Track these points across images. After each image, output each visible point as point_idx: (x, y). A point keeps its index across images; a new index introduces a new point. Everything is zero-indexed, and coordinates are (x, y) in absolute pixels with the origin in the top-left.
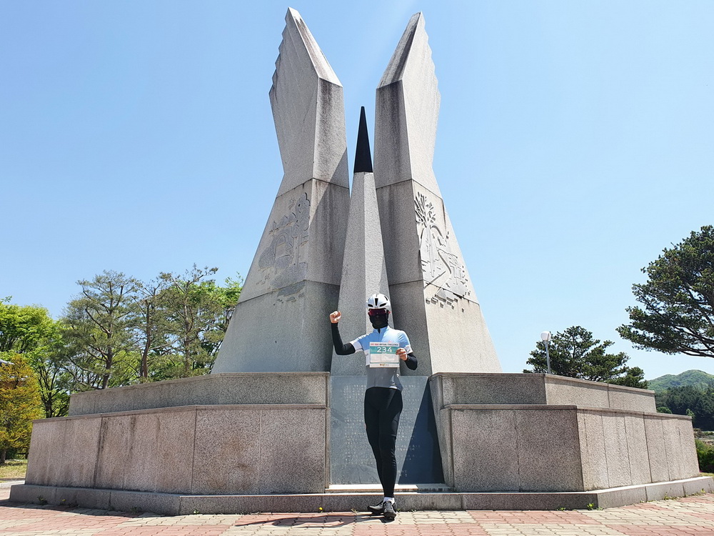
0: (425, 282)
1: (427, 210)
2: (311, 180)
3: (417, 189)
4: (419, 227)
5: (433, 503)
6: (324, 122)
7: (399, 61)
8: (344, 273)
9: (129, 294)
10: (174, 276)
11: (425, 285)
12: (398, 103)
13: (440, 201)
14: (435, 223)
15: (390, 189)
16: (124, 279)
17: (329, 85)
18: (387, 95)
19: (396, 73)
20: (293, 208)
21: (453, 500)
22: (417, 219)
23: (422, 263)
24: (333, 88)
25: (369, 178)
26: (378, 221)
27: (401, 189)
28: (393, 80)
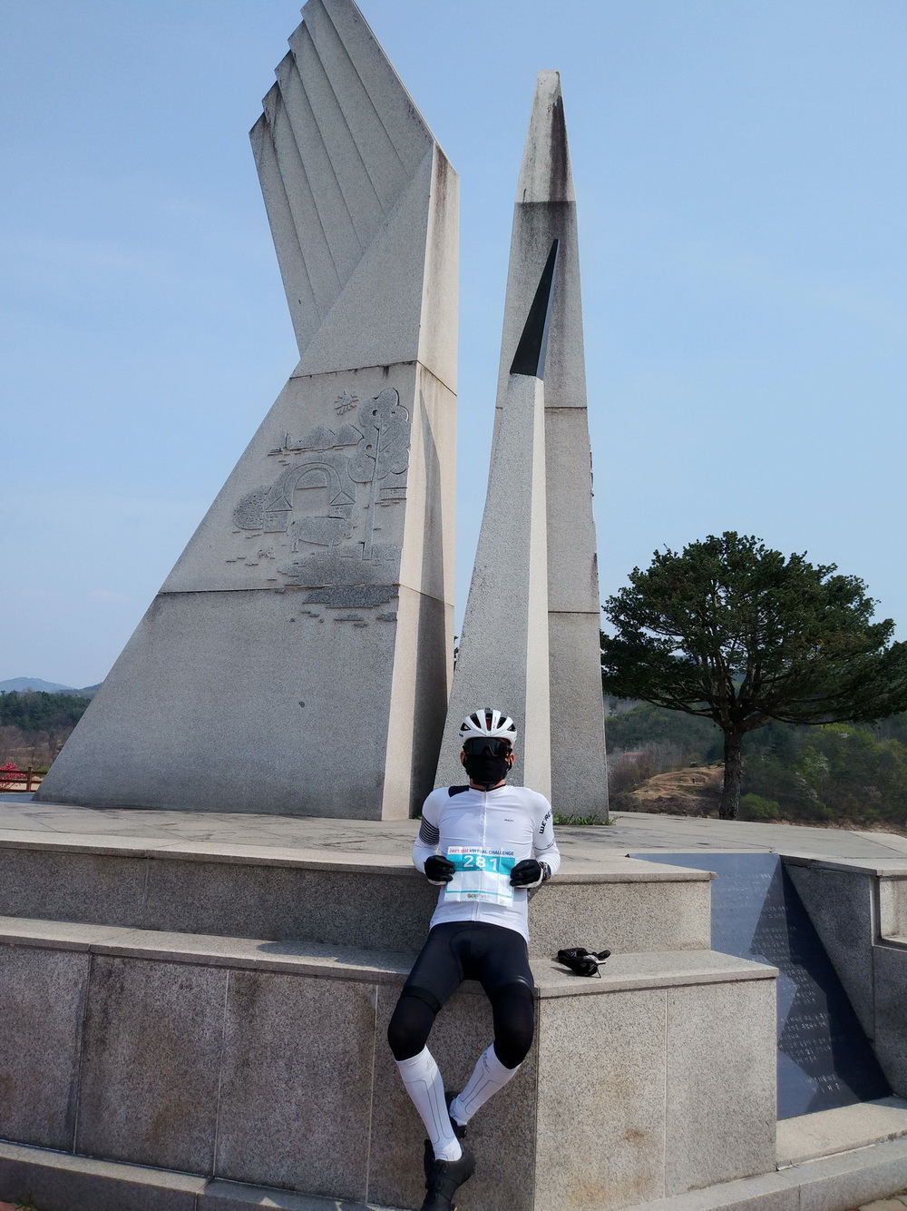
2: (414, 362)
7: (549, 158)
12: (564, 246)
17: (445, 165)
18: (541, 223)
19: (554, 182)
20: (353, 414)
24: (449, 174)
28: (551, 195)
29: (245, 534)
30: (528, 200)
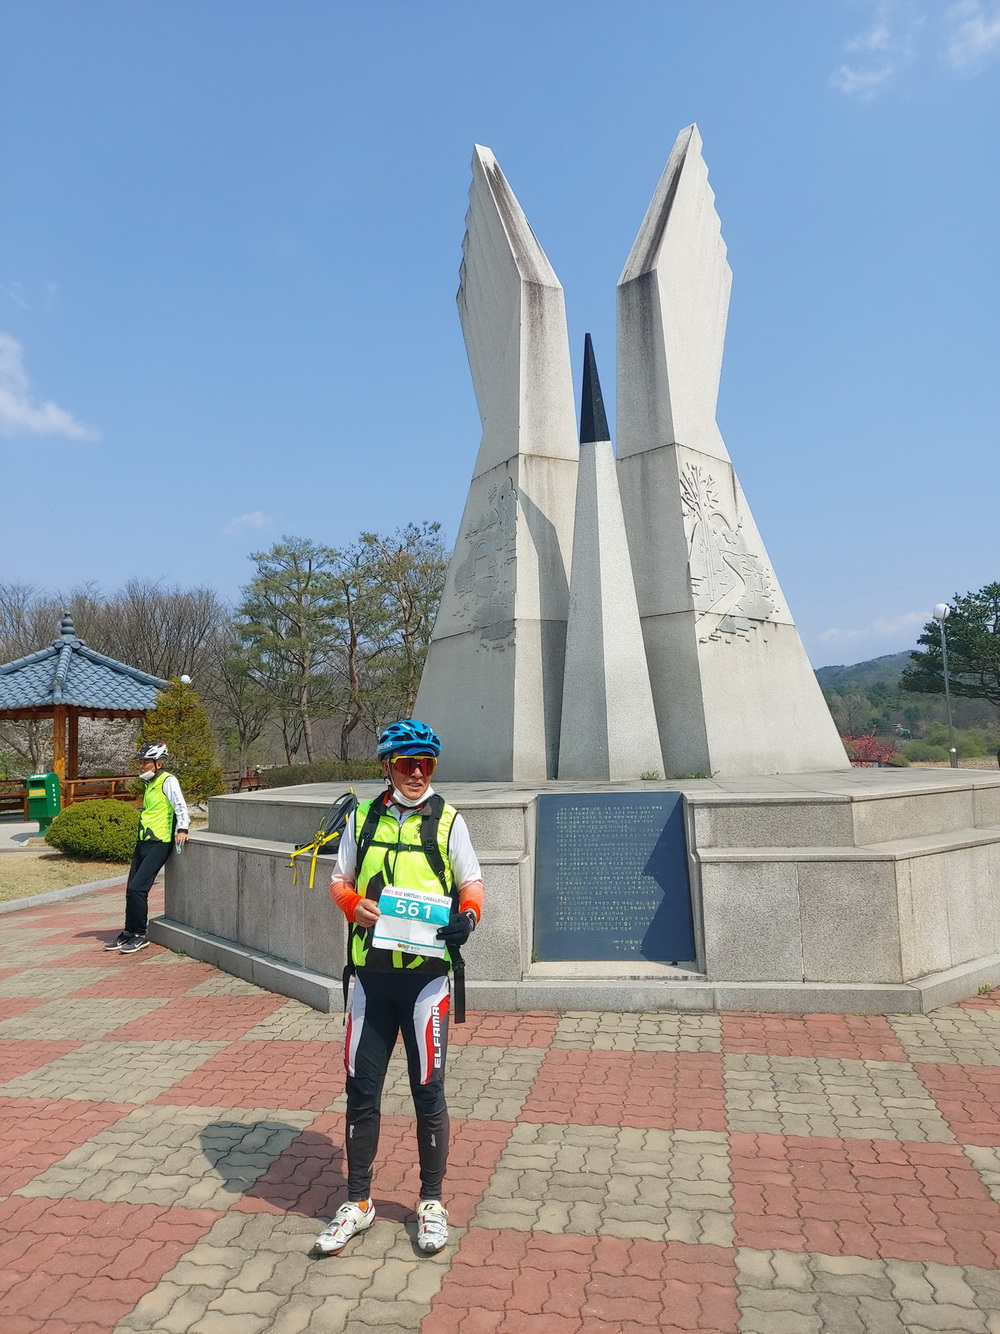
0: (697, 613)
1: (703, 488)
2: (517, 456)
3: (684, 460)
4: (688, 524)
5: (672, 1001)
6: (535, 357)
7: (654, 229)
8: (572, 606)
9: (323, 569)
10: (380, 539)
11: (697, 616)
12: (651, 311)
13: (727, 468)
14: (718, 507)
15: (643, 459)
16: (311, 547)
17: (540, 292)
18: (635, 296)
19: (648, 255)
20: (495, 501)
21: (701, 996)
22: (685, 508)
23: (693, 582)
24: (547, 294)
25: (603, 451)
26: (621, 520)
27: (659, 461)
28: (643, 268)
29: (459, 595)
30: (625, 281)
